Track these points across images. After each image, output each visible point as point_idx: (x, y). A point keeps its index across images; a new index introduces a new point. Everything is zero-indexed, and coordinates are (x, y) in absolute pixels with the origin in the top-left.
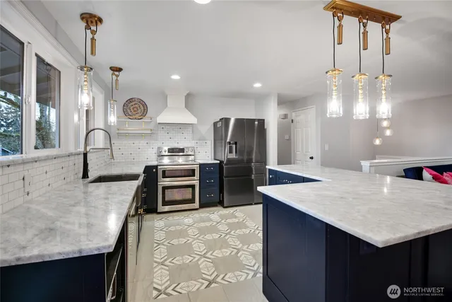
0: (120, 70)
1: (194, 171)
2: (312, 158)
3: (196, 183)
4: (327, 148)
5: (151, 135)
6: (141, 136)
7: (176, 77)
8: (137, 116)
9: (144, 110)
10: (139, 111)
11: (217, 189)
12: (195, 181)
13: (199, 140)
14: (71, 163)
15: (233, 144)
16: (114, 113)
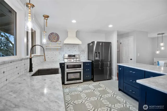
0: (48, 17)
1: (80, 65)
2: (131, 59)
3: (82, 71)
4: (139, 55)
5: (60, 49)
6: (57, 49)
7: (74, 21)
8: (54, 41)
9: (58, 38)
10: (56, 38)
11: (90, 73)
12: (81, 70)
13: (82, 51)
14: (23, 64)
15: (98, 53)
16: (45, 38)
